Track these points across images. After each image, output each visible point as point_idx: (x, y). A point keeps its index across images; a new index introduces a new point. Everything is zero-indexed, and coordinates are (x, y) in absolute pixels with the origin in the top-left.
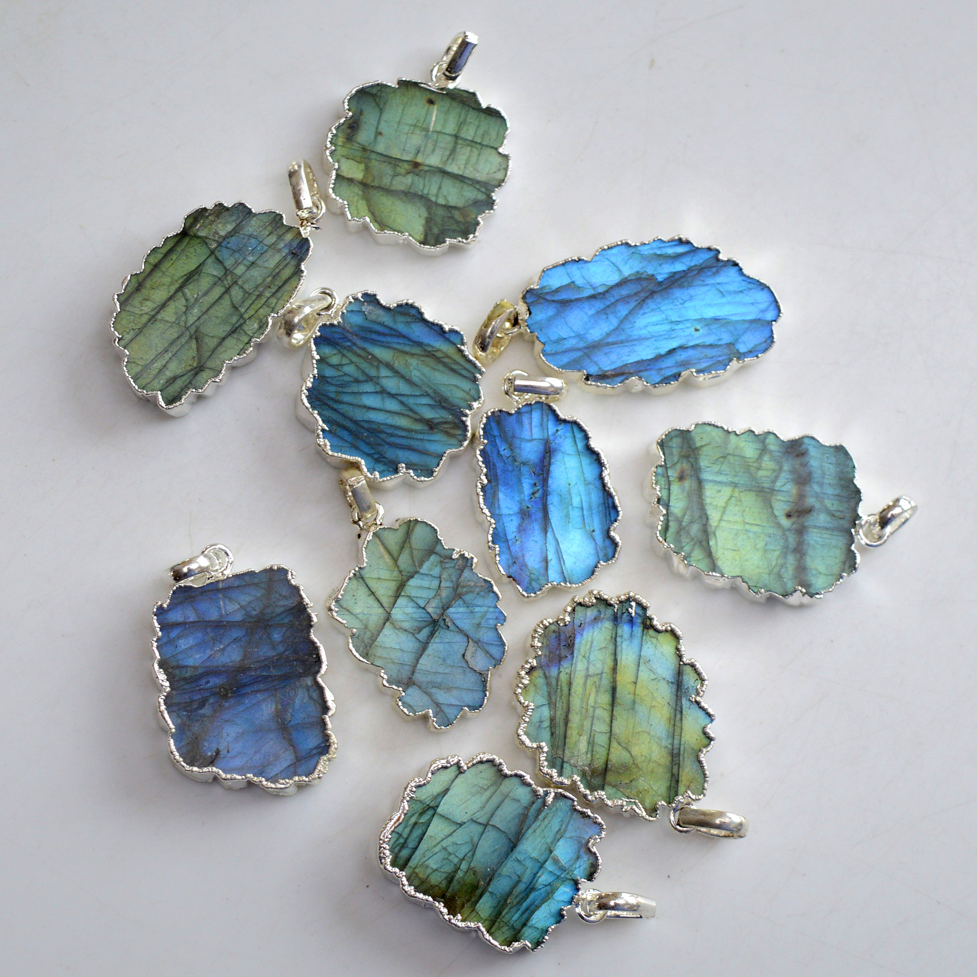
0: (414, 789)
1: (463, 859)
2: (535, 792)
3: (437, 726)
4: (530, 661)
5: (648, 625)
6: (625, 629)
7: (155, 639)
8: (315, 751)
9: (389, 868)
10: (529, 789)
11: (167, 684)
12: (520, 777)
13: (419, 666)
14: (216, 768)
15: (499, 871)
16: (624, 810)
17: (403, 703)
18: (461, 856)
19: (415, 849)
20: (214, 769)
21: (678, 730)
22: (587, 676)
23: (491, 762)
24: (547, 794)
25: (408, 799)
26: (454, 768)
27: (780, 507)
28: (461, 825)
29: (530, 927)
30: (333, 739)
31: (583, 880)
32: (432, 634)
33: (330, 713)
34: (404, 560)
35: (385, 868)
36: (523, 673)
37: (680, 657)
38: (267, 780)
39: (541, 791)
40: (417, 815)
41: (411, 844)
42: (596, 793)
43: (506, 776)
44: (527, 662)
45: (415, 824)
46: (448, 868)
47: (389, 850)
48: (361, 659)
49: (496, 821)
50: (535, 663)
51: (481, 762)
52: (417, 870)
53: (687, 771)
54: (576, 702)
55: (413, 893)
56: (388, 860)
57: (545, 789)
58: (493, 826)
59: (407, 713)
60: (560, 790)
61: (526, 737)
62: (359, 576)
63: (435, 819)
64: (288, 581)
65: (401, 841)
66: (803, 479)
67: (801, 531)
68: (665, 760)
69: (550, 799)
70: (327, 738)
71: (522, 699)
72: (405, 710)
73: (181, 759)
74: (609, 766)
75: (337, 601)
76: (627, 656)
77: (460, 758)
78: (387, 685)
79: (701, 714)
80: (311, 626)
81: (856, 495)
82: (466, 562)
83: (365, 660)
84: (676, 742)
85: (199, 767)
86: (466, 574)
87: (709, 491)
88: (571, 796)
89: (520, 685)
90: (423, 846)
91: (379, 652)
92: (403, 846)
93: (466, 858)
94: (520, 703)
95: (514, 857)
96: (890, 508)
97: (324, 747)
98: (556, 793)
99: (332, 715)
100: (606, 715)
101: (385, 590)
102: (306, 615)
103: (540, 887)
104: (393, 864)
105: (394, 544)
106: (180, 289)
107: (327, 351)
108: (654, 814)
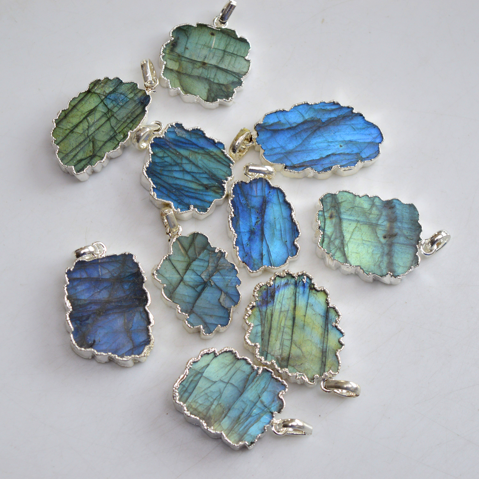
0: (192, 363)
1: (215, 399)
2: (252, 367)
3: (204, 334)
4: (252, 303)
5: (312, 288)
6: (300, 290)
7: (66, 285)
8: (143, 343)
9: (178, 402)
10: (249, 366)
11: (71, 307)
12: (246, 360)
13: (196, 304)
14: (94, 349)
15: (233, 406)
16: (297, 378)
17: (188, 322)
18: (214, 398)
19: (191, 394)
20: (92, 350)
21: (326, 340)
22: (281, 312)
23: (231, 352)
24: (258, 368)
25: (189, 368)
26: (212, 354)
27: (381, 233)
28: (215, 382)
29: (248, 435)
30: (152, 337)
31: (276, 412)
32: (203, 289)
33: (151, 325)
34: (191, 252)
35: (176, 402)
36: (248, 309)
37: (328, 304)
38: (118, 356)
39: (256, 367)
40: (192, 377)
41: (190, 390)
42: (283, 369)
43: (238, 359)
44: (251, 303)
45: (192, 380)
46: (208, 404)
47: (178, 393)
48: (168, 299)
49: (232, 381)
50: (254, 304)
51: (226, 352)
52: (192, 404)
53: (330, 360)
54: (275, 324)
55: (189, 415)
56: (178, 398)
57: (258, 366)
58: (231, 384)
59: (190, 326)
60: (265, 367)
61: (249, 340)
62: (169, 259)
63: (202, 379)
64: (133, 260)
65: (185, 389)
66: (392, 220)
67: (391, 245)
68: (319, 355)
69: (260, 371)
70: (149, 336)
71: (247, 322)
72: (189, 325)
73: (76, 344)
74: (291, 356)
75: (157, 271)
76: (301, 302)
77: (215, 349)
78: (180, 312)
79: (338, 333)
80: (144, 282)
81: (419, 228)
82: (222, 254)
83: (170, 300)
84: (325, 345)
85: (85, 348)
86: (222, 260)
87: (345, 224)
88: (271, 370)
89: (247, 315)
90: (195, 392)
91: (177, 296)
92: (186, 391)
93: (217, 399)
94: (247, 324)
95: (241, 399)
96: (436, 236)
97: (148, 341)
98: (263, 369)
99: (152, 326)
100: (290, 331)
101: (181, 267)
102: (141, 277)
103: (254, 415)
104: (180, 400)
105: (186, 244)
106: (86, 118)
107: (157, 150)
108: (312, 381)
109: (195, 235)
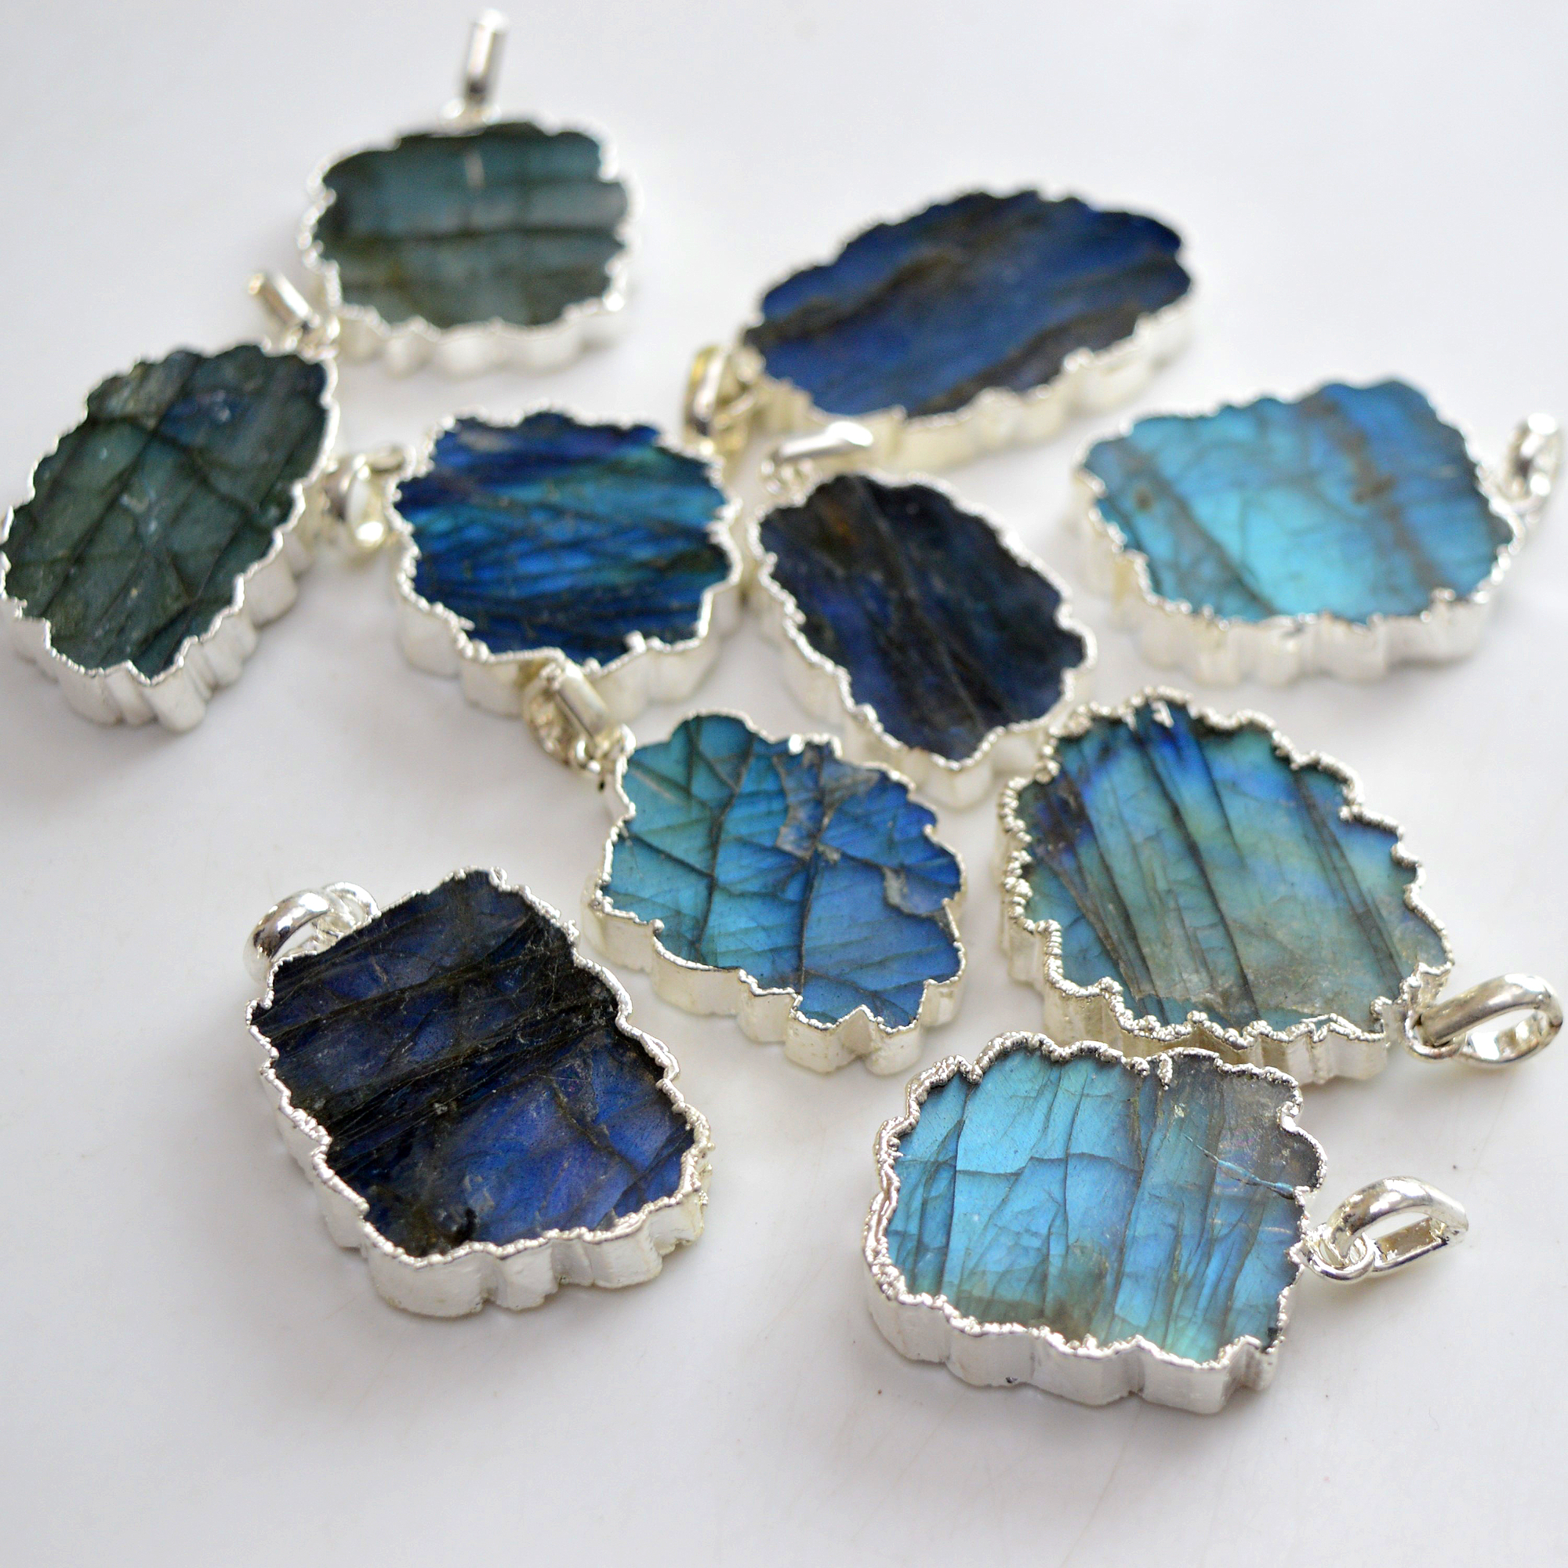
0: (896, 1141)
1: (1049, 1234)
2: (1131, 1072)
3: (889, 1030)
4: (1016, 854)
5: (1206, 733)
6: (1163, 757)
7: (268, 1064)
8: (665, 1153)
9: (908, 1298)
10: (1115, 1073)
11: (322, 1130)
12: (1091, 1053)
13: (808, 944)
14: (480, 1240)
15: (1129, 1233)
16: (1316, 1038)
17: (806, 1014)
18: (1044, 1231)
19: (944, 1250)
20: (477, 1246)
21: (1347, 878)
22: (1134, 850)
23: (1022, 1048)
24: (1154, 1064)
25: (891, 1161)
26: (956, 1082)
27: (1336, 491)
28: (1017, 1175)
29: (1241, 1312)
30: (694, 1114)
31: (1299, 1188)
32: (808, 886)
33: (671, 1075)
34: (703, 787)
35: (903, 1304)
36: (1011, 881)
37: (1286, 760)
38: (591, 1230)
39: (1142, 1063)
40: (920, 1190)
41: (934, 1239)
42: (1249, 1029)
43: (1061, 1063)
44: (1010, 859)
45: (924, 1204)
46: (1027, 1262)
47: (895, 1265)
48: (691, 964)
49: (1083, 1144)
50: (1026, 857)
51: (1004, 1055)
52: (966, 1287)
53: (1398, 931)
55: (977, 1329)
56: (901, 1284)
57: (1149, 1058)
58: (1082, 1156)
59: (820, 1025)
60: (1180, 1049)
61: (1068, 982)
62: (631, 840)
63: (962, 1184)
64: (495, 889)
65: (911, 1245)
66: (1356, 442)
67: (1394, 514)
68: (1348, 935)
69: (1167, 1073)
70: (680, 1119)
71: (1030, 924)
72: (814, 1022)
73: (400, 1250)
74: (1251, 977)
75: (605, 889)
76: (1191, 793)
77: (959, 1058)
78: (759, 991)
79: (1372, 840)
80: (572, 945)
82: (821, 753)
83: (699, 966)
84: (1353, 895)
85: (443, 1253)
86: (827, 777)
87: (1204, 510)
88: (1204, 1052)
89: (1017, 899)
90: (958, 1242)
91: (722, 945)
92: (920, 1248)
93: (1053, 1230)
94: (1031, 932)
95: (1146, 1196)
97: (682, 1135)
98: (1172, 1057)
99: (676, 1077)
100: (1201, 899)
101: (688, 847)
102: (552, 932)
103: (1225, 1231)
104: (913, 1289)
105: (671, 766)
106: (113, 505)
107: (424, 518)
108: (1377, 1027)
109: (693, 728)
